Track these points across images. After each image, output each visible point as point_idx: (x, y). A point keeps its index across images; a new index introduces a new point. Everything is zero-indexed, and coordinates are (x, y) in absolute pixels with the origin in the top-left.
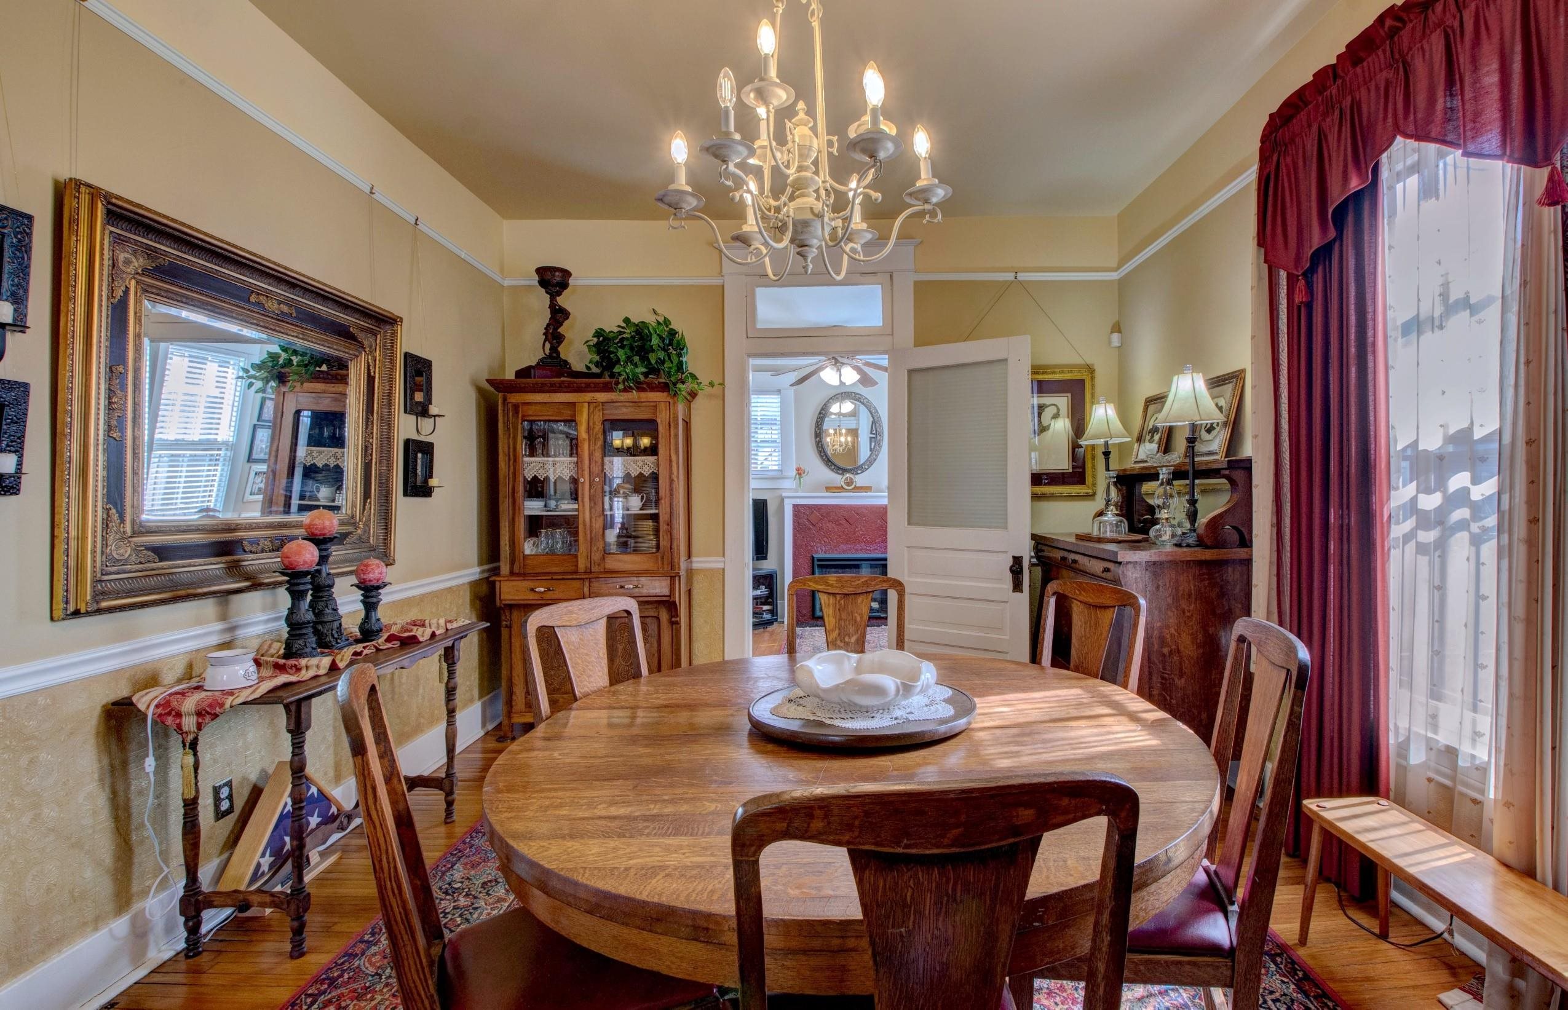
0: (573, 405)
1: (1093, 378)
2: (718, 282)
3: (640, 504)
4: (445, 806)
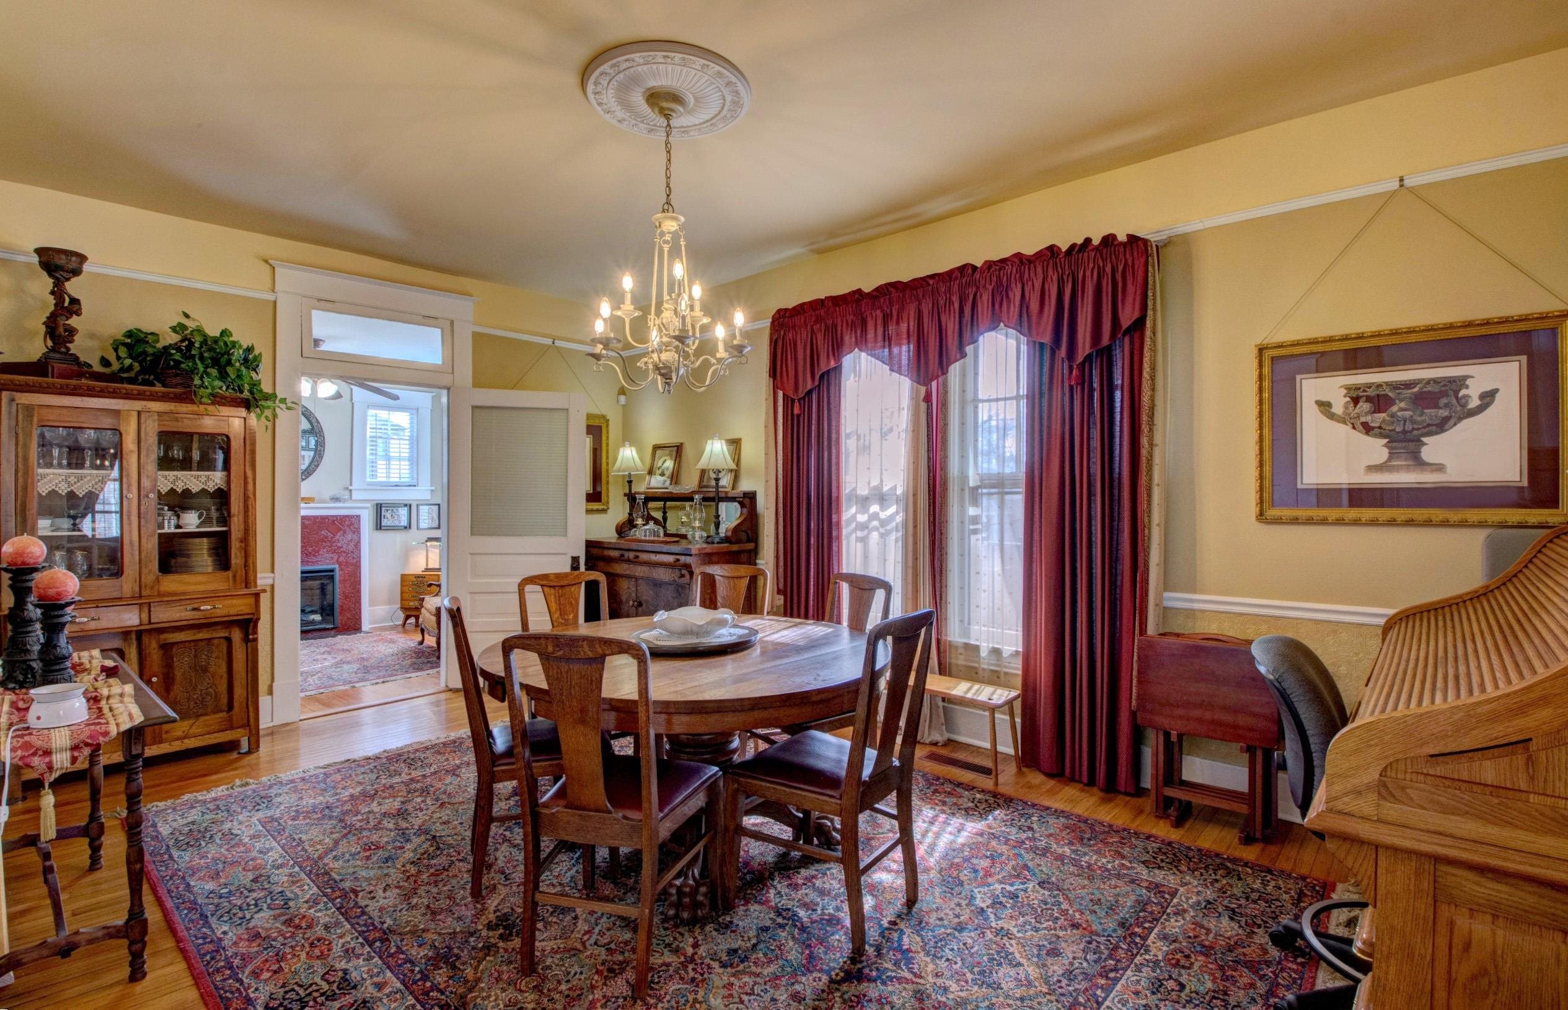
0: (117, 413)
1: (607, 426)
2: (271, 297)
3: (197, 521)
4: (89, 852)
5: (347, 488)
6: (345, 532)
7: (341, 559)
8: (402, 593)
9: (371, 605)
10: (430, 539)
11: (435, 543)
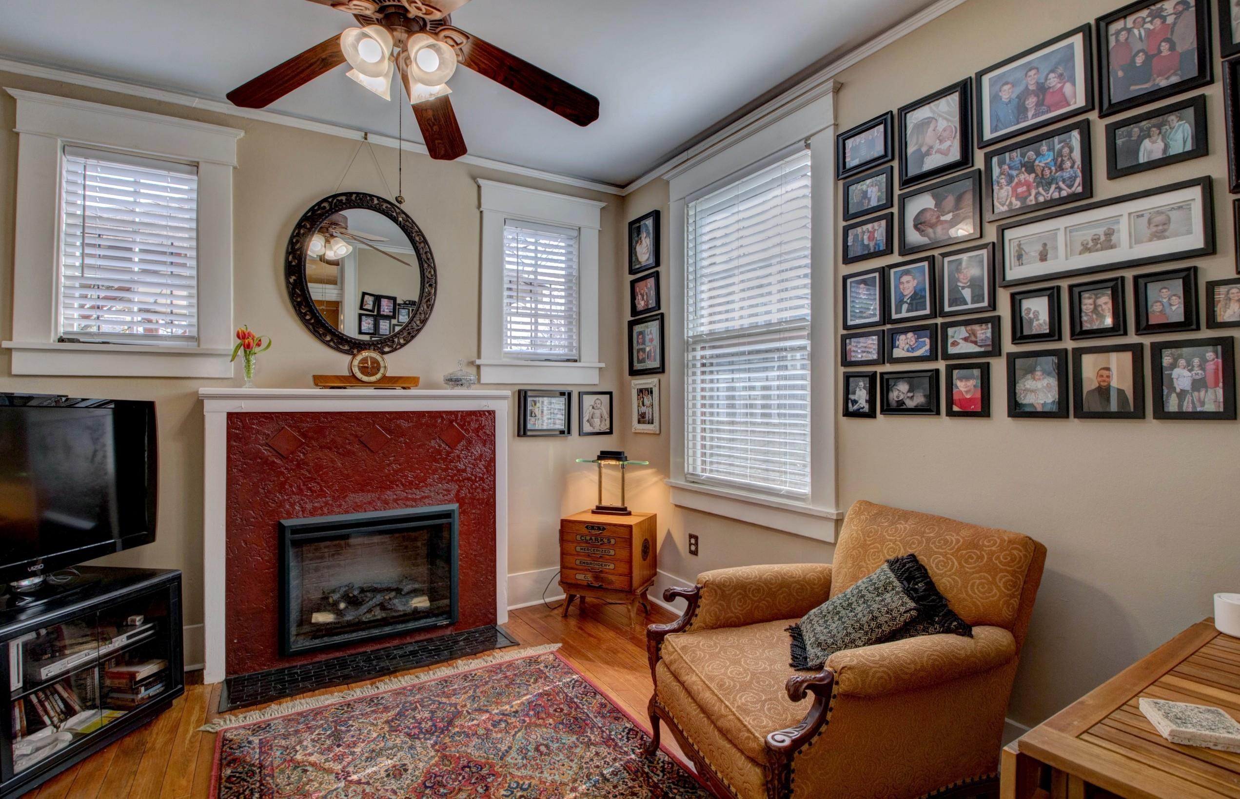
5: (472, 363)
6: (469, 442)
7: (463, 493)
8: (563, 554)
9: (511, 569)
10: (605, 455)
11: (613, 462)
